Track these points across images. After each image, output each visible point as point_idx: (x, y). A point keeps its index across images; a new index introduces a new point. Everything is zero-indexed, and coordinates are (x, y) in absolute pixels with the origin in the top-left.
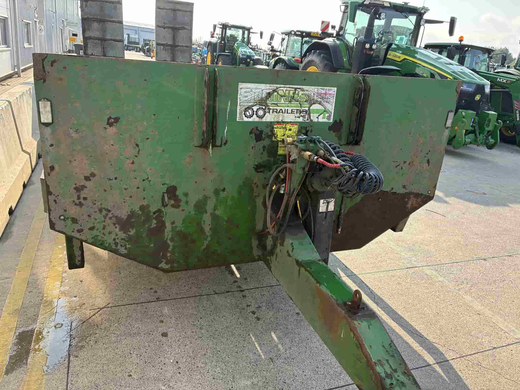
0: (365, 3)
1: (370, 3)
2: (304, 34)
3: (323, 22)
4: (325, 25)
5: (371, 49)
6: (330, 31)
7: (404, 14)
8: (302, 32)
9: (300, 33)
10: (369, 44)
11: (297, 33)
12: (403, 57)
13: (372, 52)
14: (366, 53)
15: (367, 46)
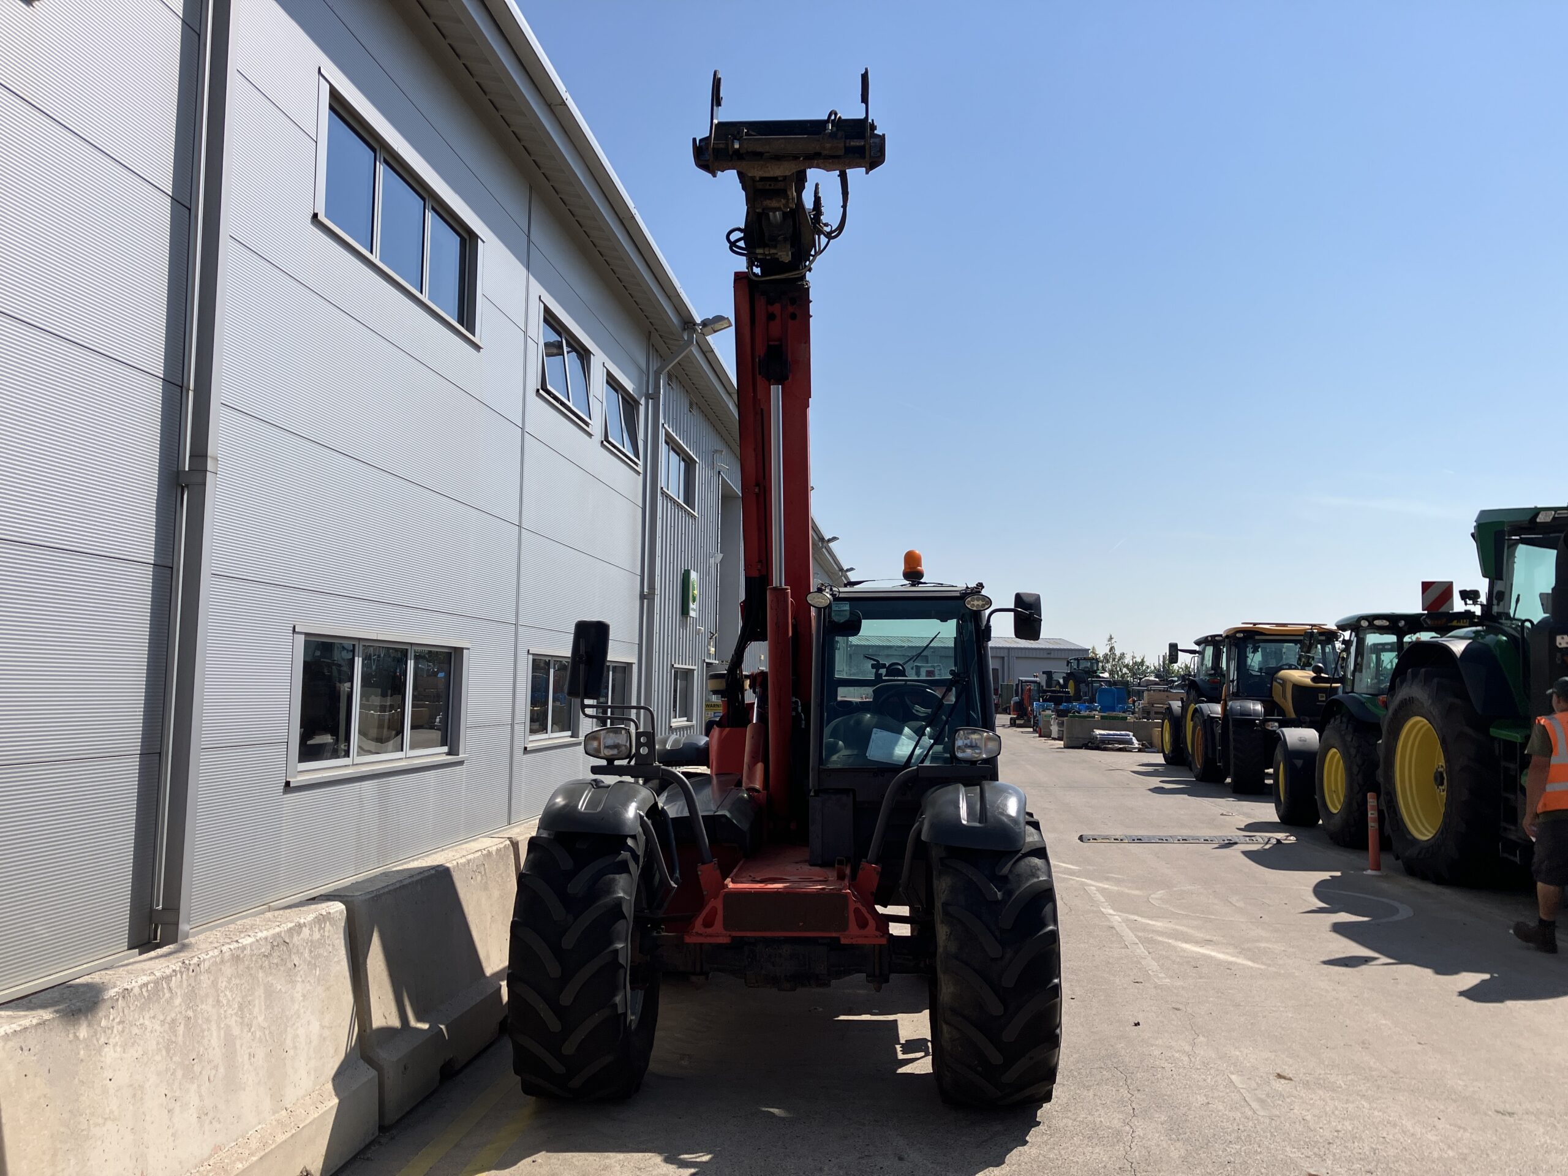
0: (1538, 520)
1: (1554, 518)
2: (1402, 623)
3: (1426, 586)
4: (1434, 594)
6: (1459, 605)
8: (1392, 618)
9: (1386, 623)
11: (1377, 622)
14: (1563, 661)
15: (1563, 642)
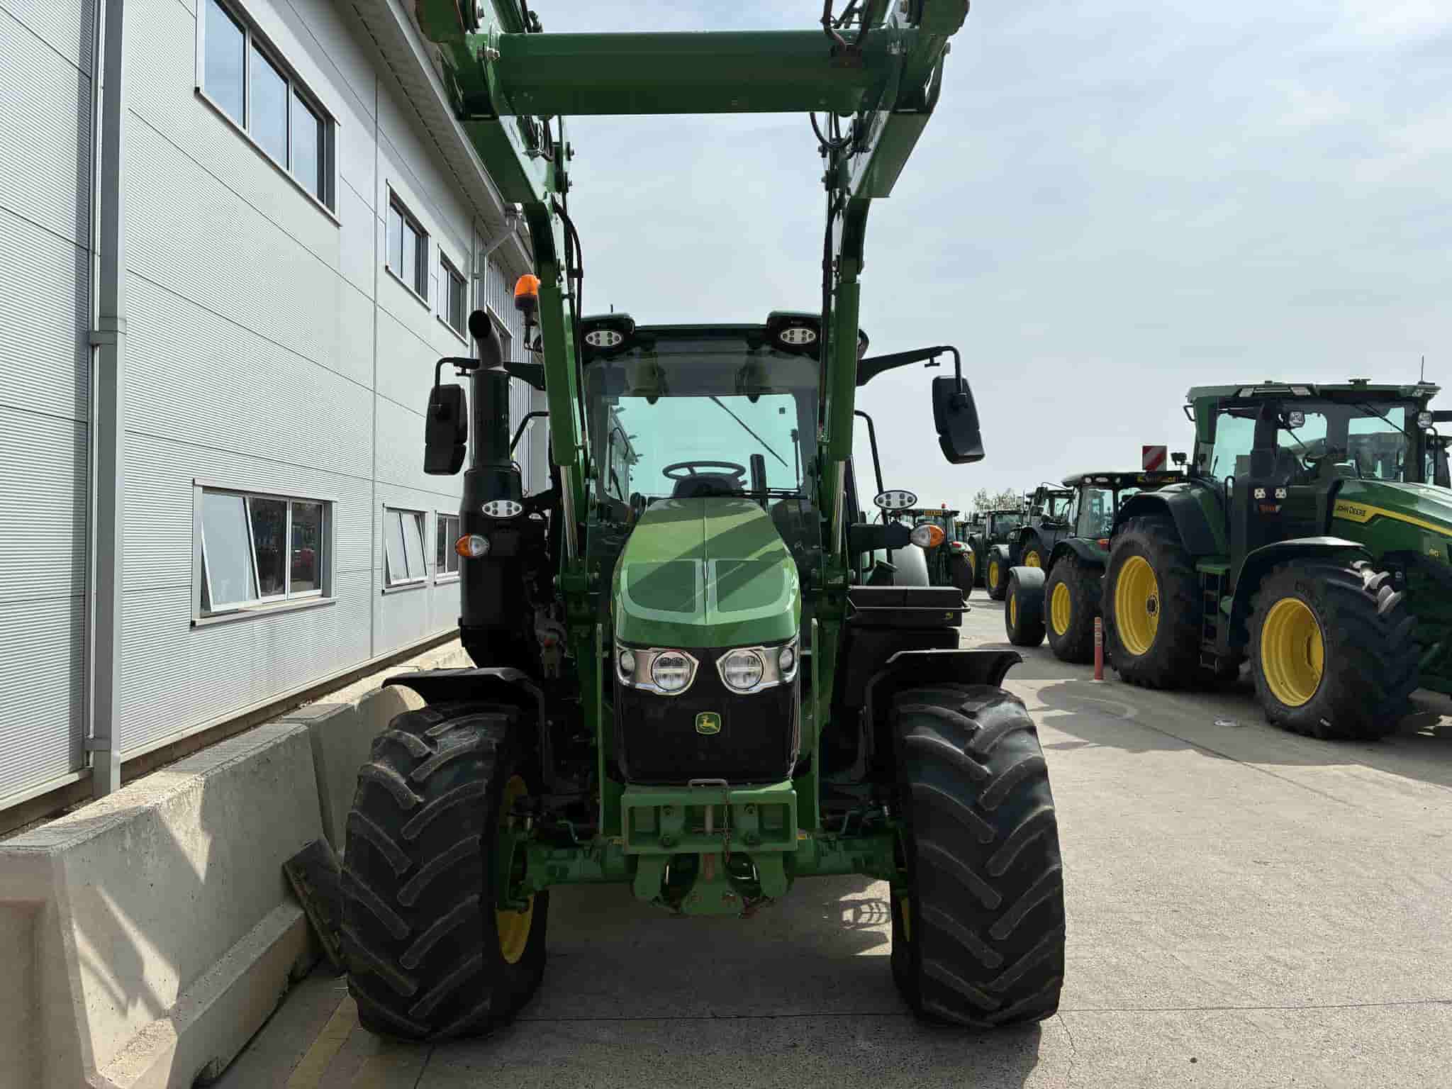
0: (1241, 396)
1: (1253, 394)
2: (1118, 480)
3: (1146, 450)
4: (1152, 455)
5: (1271, 497)
7: (1363, 407)
8: (1111, 476)
9: (1105, 480)
10: (1262, 490)
11: (1098, 479)
12: (1371, 511)
13: (1278, 508)
14: (1259, 509)
15: (1260, 494)
